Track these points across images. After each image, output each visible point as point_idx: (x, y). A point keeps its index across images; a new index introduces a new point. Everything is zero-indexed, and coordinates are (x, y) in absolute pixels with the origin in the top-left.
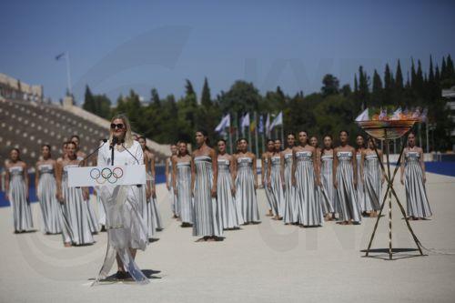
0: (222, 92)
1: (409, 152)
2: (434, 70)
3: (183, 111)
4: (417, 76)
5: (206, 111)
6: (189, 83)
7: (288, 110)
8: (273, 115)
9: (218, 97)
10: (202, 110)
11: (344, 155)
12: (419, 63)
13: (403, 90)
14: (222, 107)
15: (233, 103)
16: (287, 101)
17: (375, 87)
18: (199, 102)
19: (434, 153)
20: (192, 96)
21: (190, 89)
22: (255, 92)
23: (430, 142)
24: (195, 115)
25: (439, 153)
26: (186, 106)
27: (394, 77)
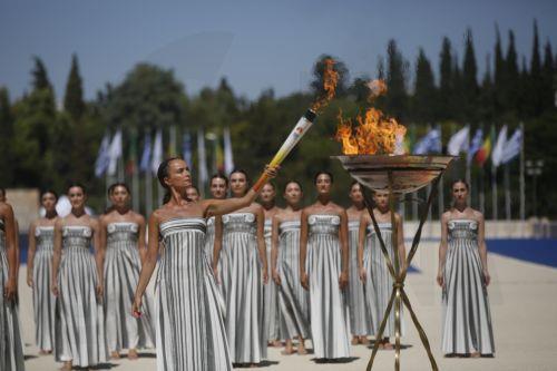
0: (109, 86)
1: (455, 218)
2: (542, 52)
3: (24, 124)
4: (506, 64)
5: (72, 124)
6: (39, 64)
7: (243, 125)
8: (211, 136)
9: (100, 95)
10: (65, 122)
11: (324, 222)
12: (512, 37)
13: (478, 90)
14: (107, 116)
15: (129, 110)
16: (240, 107)
17: (419, 84)
18: (60, 105)
19: (534, 220)
20: (46, 91)
21: (41, 77)
22: (176, 89)
23: (528, 200)
24: (51, 131)
25: (545, 221)
26: (32, 113)
27: (461, 64)
